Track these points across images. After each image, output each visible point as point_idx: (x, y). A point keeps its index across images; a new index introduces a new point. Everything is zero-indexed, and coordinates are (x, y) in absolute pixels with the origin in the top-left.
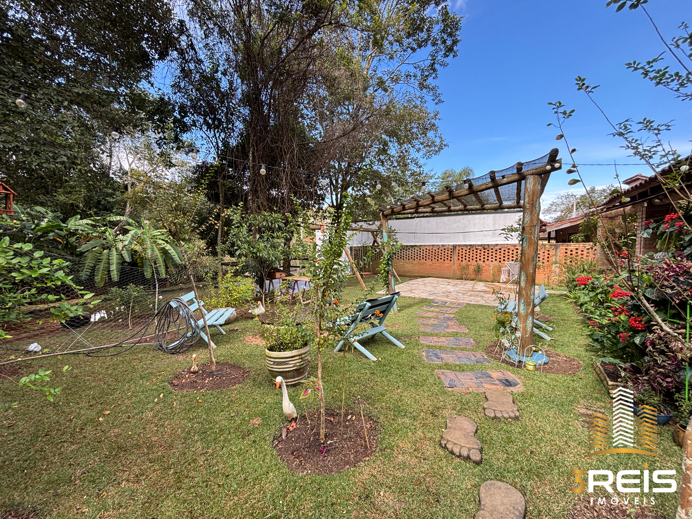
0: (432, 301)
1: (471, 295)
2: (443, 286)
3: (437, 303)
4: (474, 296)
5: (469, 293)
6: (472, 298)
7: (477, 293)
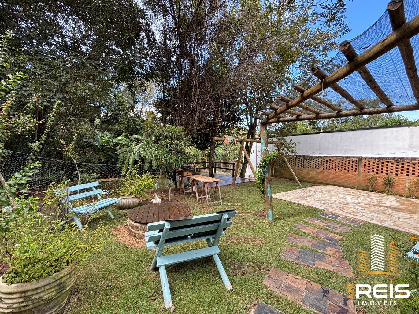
0: (322, 212)
1: (374, 211)
2: (342, 196)
3: (326, 215)
4: (379, 212)
5: (373, 208)
6: (376, 215)
7: (383, 209)
